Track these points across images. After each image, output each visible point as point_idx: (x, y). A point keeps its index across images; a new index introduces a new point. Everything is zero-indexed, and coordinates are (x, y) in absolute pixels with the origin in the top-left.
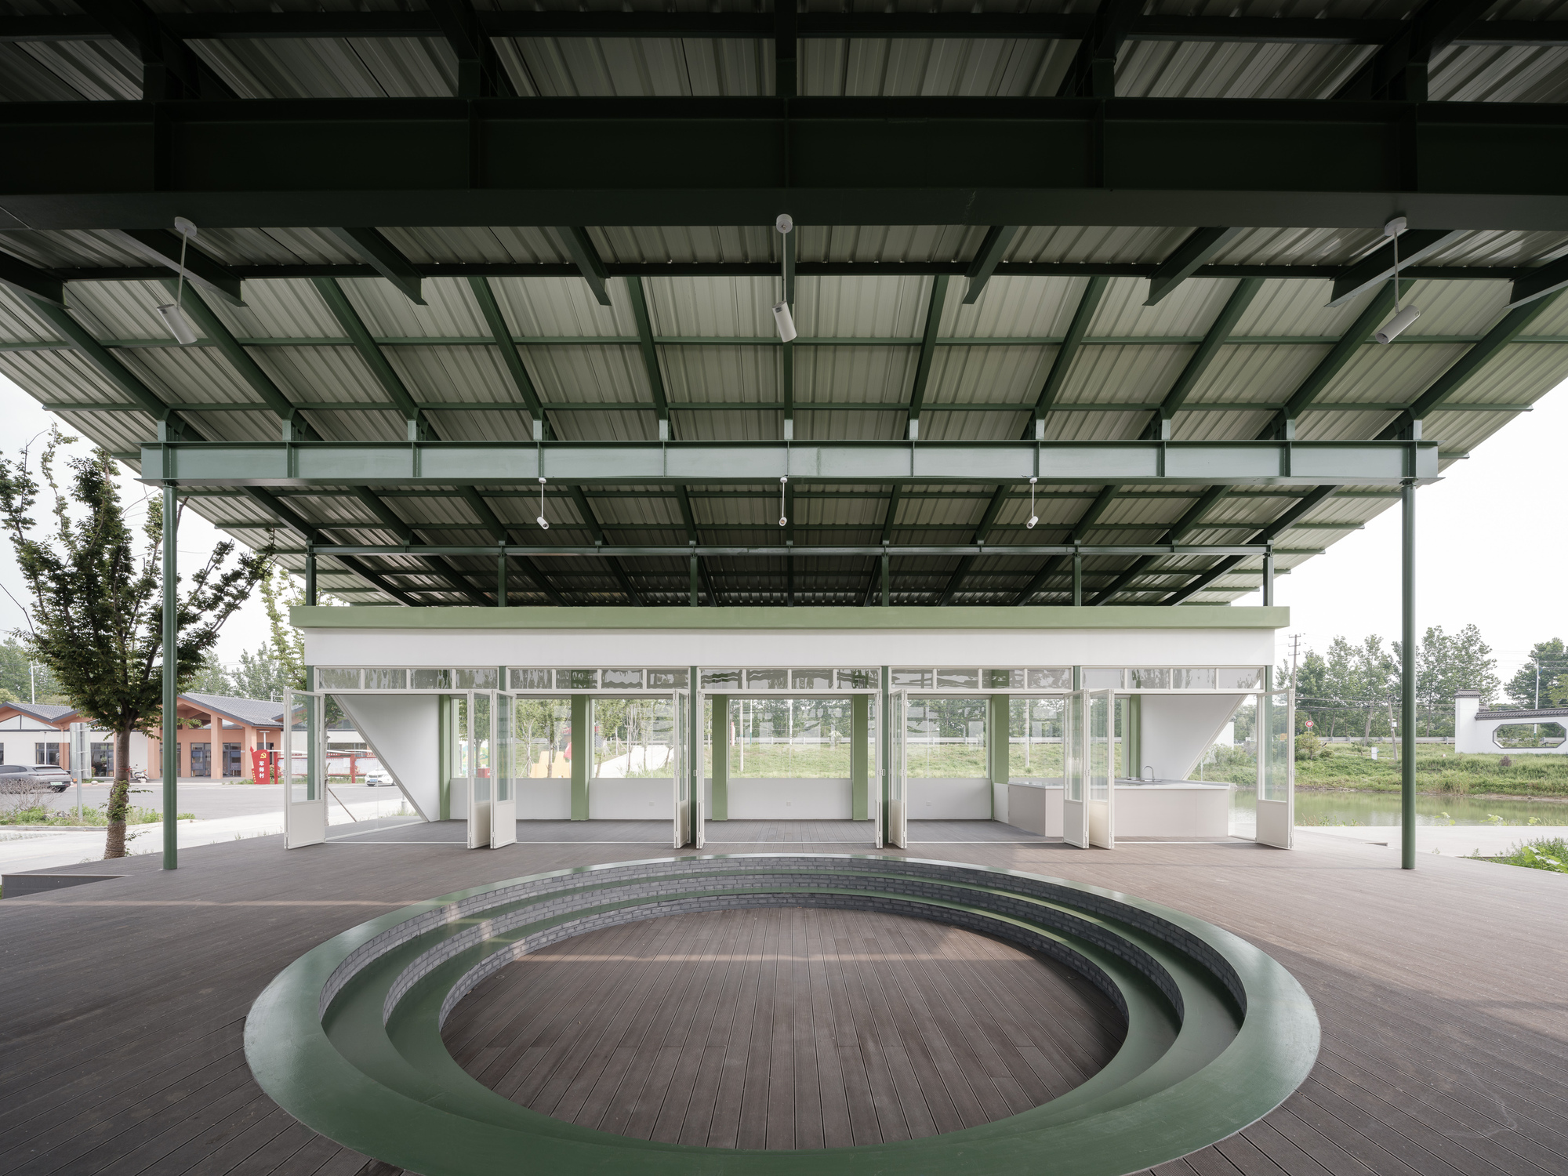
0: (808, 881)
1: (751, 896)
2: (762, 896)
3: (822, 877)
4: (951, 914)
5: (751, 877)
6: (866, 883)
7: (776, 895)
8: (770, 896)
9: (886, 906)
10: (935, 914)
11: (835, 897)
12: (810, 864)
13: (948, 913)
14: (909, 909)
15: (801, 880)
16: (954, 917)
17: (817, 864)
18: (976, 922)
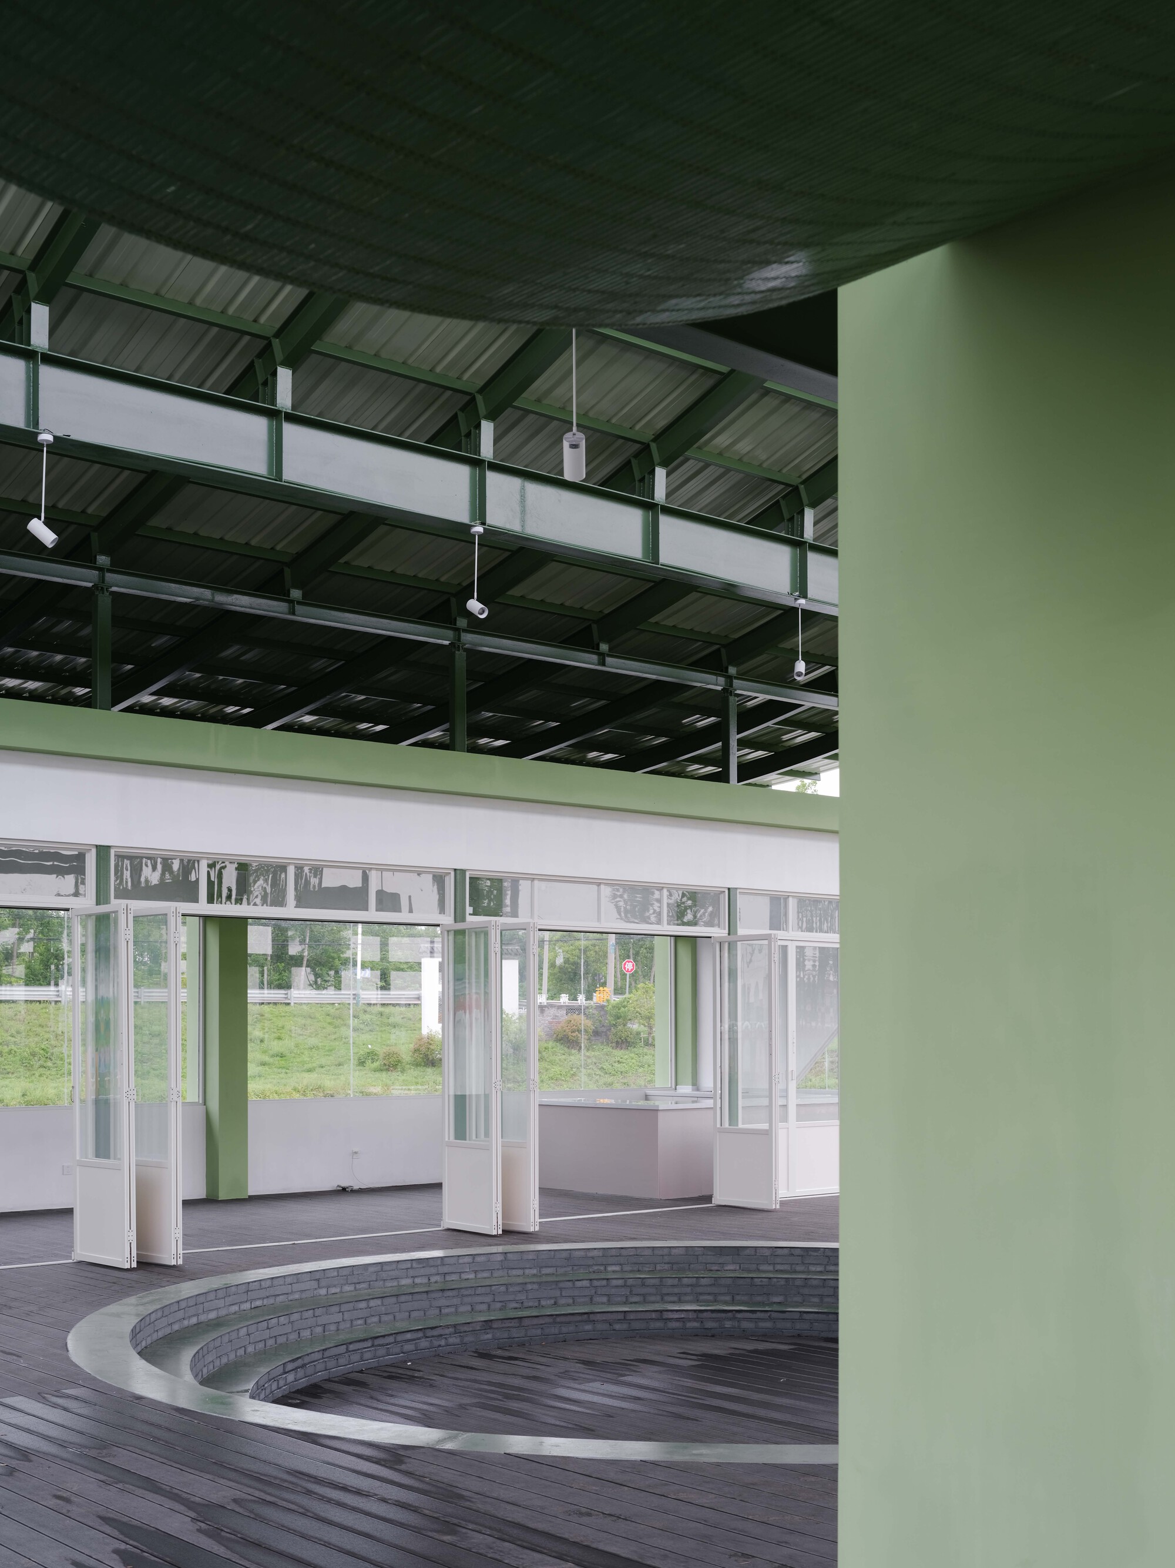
0: (456, 1301)
1: (391, 1339)
2: (409, 1336)
3: (479, 1291)
4: (739, 1320)
5: (363, 1305)
6: (557, 1293)
7: (430, 1333)
8: (420, 1334)
9: (617, 1327)
10: (709, 1324)
11: (526, 1322)
12: (433, 1270)
13: (734, 1318)
14: (659, 1324)
15: (443, 1302)
16: (745, 1325)
17: (445, 1269)
18: (788, 1325)
